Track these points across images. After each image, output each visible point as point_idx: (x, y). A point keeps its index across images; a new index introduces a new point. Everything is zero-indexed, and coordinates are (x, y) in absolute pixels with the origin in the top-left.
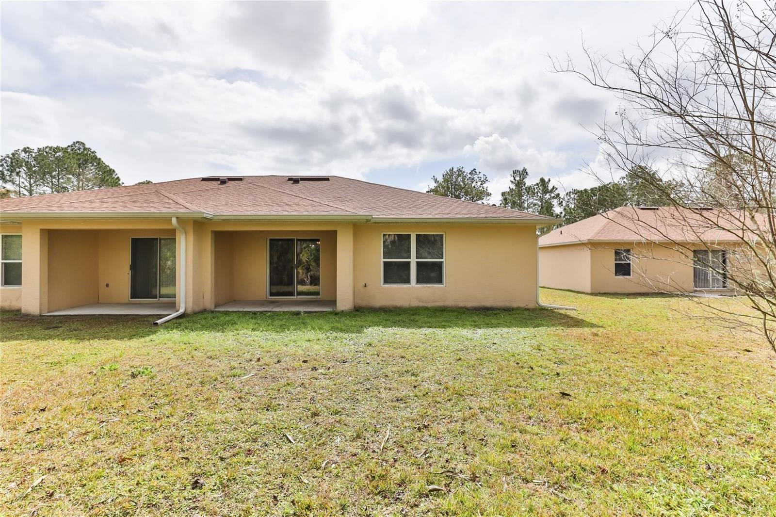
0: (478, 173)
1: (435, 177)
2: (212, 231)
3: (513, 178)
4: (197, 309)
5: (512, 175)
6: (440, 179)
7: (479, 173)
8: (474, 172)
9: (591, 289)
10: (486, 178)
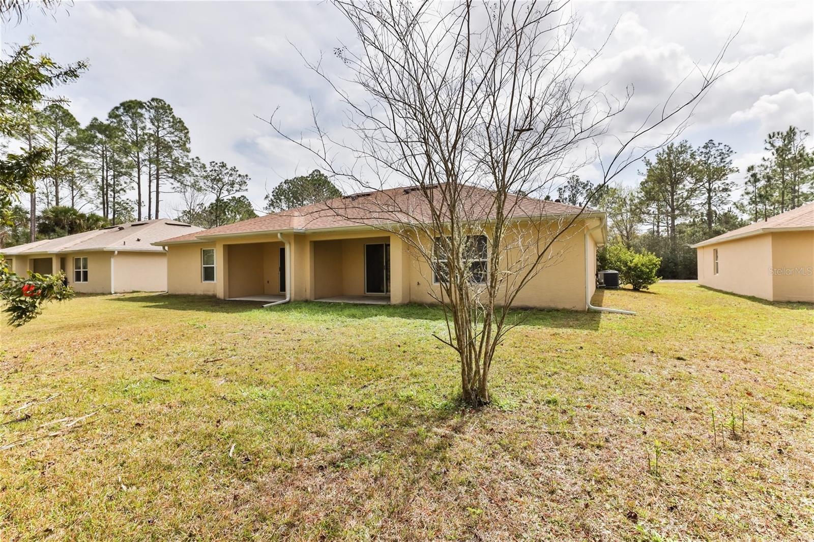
0: (717, 145)
1: (647, 158)
2: (311, 242)
3: (770, 145)
4: (298, 298)
5: (768, 139)
6: (654, 161)
7: (719, 144)
8: (710, 145)
9: (774, 295)
10: (730, 148)
